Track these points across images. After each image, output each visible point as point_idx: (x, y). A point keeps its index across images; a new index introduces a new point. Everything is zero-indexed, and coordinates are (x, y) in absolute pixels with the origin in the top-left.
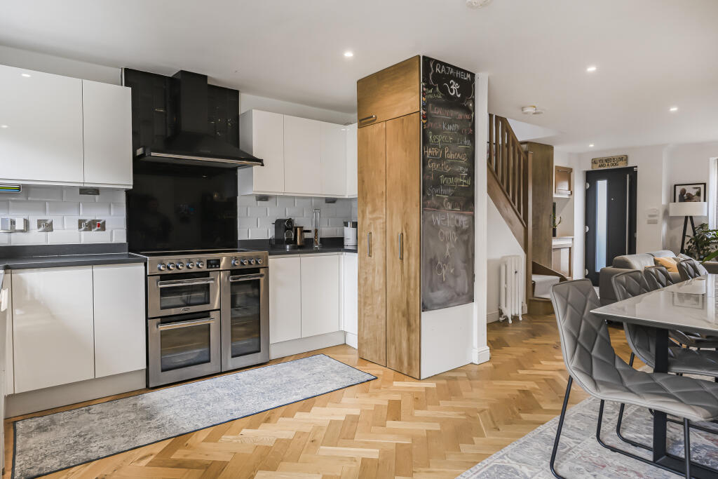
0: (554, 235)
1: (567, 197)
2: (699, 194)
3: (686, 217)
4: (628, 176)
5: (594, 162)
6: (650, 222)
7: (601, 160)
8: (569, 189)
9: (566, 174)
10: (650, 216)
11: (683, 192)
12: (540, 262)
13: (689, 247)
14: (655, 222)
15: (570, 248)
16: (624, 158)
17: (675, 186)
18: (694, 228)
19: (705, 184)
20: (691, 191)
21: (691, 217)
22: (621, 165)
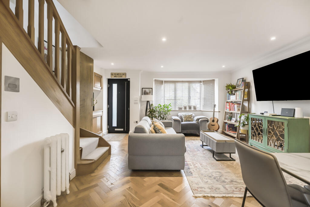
0: (94, 110)
1: (100, 90)
2: (150, 92)
3: (147, 101)
4: (126, 82)
5: (112, 74)
6: (135, 103)
7: (115, 74)
8: (101, 86)
9: (100, 78)
10: (135, 100)
11: (145, 91)
12: (86, 128)
13: (149, 114)
14: (137, 103)
15: (101, 116)
16: (125, 74)
17: (142, 88)
18: (150, 106)
19: (152, 88)
20: (147, 91)
21: (149, 101)
22: (123, 77)
